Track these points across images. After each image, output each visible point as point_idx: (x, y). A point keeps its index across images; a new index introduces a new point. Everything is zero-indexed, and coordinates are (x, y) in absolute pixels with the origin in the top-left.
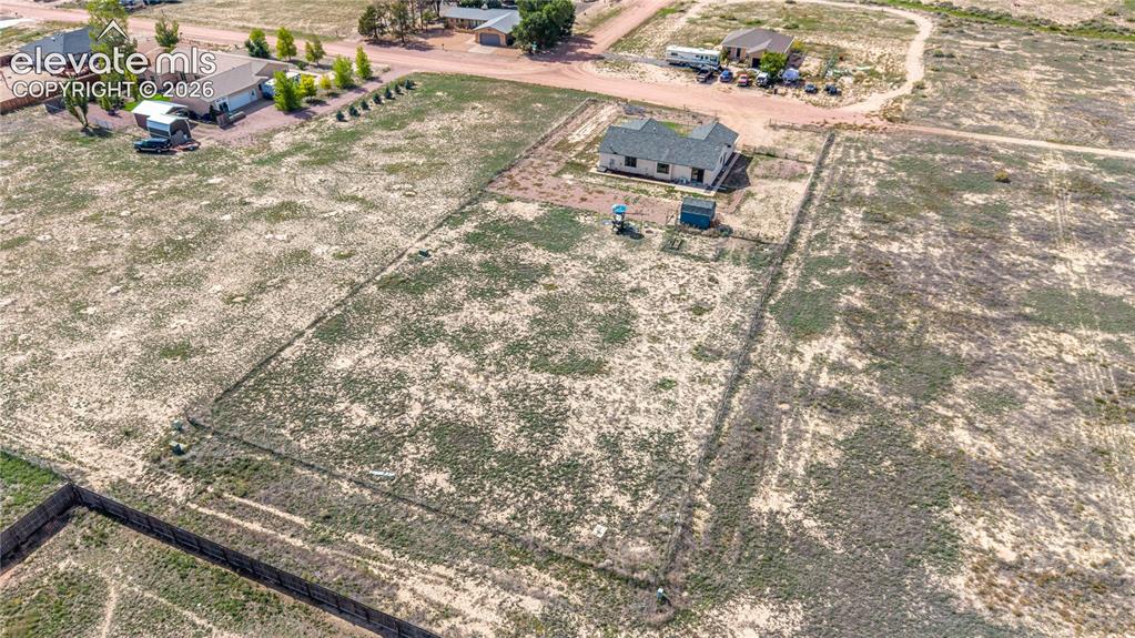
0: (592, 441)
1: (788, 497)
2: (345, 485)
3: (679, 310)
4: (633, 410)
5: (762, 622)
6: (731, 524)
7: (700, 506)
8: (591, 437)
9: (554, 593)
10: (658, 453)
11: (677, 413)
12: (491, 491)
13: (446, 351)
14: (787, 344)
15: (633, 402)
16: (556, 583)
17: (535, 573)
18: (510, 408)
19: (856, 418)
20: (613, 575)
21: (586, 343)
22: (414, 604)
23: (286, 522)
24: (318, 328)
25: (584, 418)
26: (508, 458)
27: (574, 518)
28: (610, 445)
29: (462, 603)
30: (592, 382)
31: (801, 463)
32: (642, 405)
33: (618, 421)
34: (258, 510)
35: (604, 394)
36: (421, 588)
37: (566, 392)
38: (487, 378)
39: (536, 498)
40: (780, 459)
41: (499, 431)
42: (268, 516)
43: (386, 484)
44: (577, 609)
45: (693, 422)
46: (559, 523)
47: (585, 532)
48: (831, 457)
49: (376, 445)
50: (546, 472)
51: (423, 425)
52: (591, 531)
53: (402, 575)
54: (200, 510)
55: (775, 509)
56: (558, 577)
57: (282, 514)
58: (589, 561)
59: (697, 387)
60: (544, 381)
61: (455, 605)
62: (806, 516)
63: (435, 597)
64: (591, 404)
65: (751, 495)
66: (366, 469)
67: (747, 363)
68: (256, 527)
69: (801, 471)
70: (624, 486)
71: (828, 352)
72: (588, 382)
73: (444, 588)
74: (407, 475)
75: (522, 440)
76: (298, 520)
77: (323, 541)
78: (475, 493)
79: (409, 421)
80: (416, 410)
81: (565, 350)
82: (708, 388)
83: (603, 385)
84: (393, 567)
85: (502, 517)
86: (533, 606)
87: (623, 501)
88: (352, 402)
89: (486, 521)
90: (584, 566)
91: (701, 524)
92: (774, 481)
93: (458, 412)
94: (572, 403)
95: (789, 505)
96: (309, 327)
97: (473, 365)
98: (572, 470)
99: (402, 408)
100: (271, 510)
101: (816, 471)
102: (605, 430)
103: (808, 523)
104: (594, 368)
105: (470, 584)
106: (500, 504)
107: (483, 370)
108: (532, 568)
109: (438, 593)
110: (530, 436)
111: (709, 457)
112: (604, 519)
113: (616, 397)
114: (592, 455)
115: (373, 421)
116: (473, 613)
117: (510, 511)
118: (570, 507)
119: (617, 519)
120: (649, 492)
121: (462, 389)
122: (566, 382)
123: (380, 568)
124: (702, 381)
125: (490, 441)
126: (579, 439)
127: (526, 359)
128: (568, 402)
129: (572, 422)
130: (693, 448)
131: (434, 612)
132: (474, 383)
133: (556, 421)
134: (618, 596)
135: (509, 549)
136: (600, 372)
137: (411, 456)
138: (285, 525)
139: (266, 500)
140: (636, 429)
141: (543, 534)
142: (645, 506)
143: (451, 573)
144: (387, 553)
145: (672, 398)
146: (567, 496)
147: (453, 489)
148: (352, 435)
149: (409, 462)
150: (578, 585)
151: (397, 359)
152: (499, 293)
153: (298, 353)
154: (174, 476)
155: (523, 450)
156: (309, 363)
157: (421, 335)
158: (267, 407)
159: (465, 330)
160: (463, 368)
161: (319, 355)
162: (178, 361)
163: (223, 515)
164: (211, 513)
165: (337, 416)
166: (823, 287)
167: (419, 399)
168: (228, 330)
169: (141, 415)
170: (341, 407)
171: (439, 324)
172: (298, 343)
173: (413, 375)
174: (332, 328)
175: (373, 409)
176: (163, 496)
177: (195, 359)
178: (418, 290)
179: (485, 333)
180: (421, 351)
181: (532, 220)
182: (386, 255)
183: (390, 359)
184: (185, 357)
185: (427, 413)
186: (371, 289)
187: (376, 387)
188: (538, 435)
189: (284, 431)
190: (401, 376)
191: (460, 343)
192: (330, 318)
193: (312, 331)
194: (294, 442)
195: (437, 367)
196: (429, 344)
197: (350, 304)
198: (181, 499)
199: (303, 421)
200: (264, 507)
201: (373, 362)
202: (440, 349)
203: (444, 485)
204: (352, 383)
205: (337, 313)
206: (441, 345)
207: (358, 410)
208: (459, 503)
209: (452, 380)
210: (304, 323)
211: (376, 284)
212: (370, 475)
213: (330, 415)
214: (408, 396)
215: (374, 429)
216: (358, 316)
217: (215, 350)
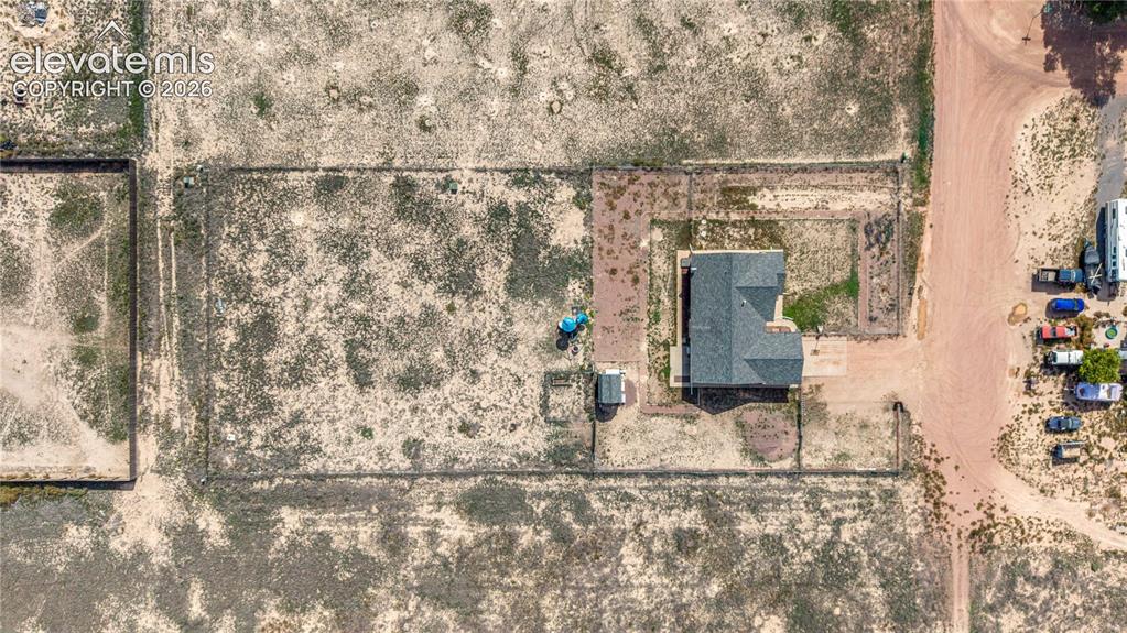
0: (294, 409)
1: (298, 526)
2: (204, 292)
3: (460, 414)
4: (333, 421)
5: (211, 528)
6: (265, 499)
7: (271, 482)
8: (298, 406)
9: (187, 431)
10: (301, 448)
11: (341, 449)
12: (234, 370)
13: (339, 276)
14: (447, 499)
15: (340, 418)
16: (192, 429)
17: (194, 417)
18: (302, 348)
19: (382, 553)
20: (207, 454)
21: (389, 364)
22: (154, 370)
23: (170, 279)
24: (327, 176)
25: (312, 395)
26: (261, 365)
27: (234, 420)
28: (297, 418)
29: (164, 391)
30: (348, 385)
31: (329, 528)
32: (339, 425)
33: (319, 416)
34: (170, 258)
35: (340, 398)
36: (164, 368)
37: (332, 374)
38: (325, 318)
39: (239, 396)
40: (326, 516)
41: (280, 351)
42: (170, 266)
43: (215, 312)
44: (183, 444)
45: (338, 459)
46: (229, 414)
47: (228, 430)
48: (340, 543)
49: (238, 287)
50: (259, 393)
51: (267, 305)
52: (230, 433)
53: (166, 355)
55: (286, 521)
56: (196, 429)
57: (174, 274)
58: (211, 439)
59: (373, 453)
60: (336, 356)
61: (162, 389)
62: (288, 537)
63: (161, 377)
64: (327, 394)
65: (290, 506)
66: (221, 295)
67: (413, 478)
68: (161, 265)
69: (320, 529)
70: (267, 438)
71: (447, 527)
72: (348, 384)
73: (168, 379)
74: (225, 319)
75: (278, 368)
76: (174, 283)
77: (168, 306)
78: (229, 363)
79: (266, 295)
80: (276, 293)
81: (375, 355)
82: (376, 459)
83: (349, 394)
84: (168, 349)
85: (219, 384)
86: (176, 424)
87: (257, 441)
88: (267, 251)
89: (214, 378)
90: (207, 438)
91: (257, 486)
92: (307, 516)
93: (286, 318)
94: (323, 383)
95: (291, 526)
96: (324, 169)
97: (332, 303)
98: (267, 407)
99: (274, 283)
100: (174, 265)
101: (325, 538)
102: (307, 411)
103: (283, 540)
104: (363, 381)
105: (175, 389)
106: (227, 379)
107: (331, 312)
108: (196, 414)
109: (164, 378)
110: (283, 370)
111: (309, 477)
112: (241, 436)
113: (341, 406)
114: (283, 412)
115: (256, 274)
116: (161, 399)
117: (225, 387)
118: (240, 416)
119: (243, 443)
120: (269, 453)
121: (306, 308)
122: (343, 369)
123: (165, 343)
124: (381, 454)
125: (269, 350)
126: (291, 400)
127: (354, 334)
128: (322, 379)
129: (305, 390)
130: (313, 466)
131: (154, 382)
132: (316, 313)
133: (303, 379)
134: (198, 460)
135: (201, 399)
136: (361, 386)
137: (239, 313)
138: (169, 279)
139: (178, 258)
140: (316, 429)
141: (217, 410)
142: (259, 454)
143: (177, 377)
144: (175, 340)
145: (354, 441)
146: (247, 412)
147: (226, 349)
148: (241, 270)
149: (235, 315)
150: (196, 439)
151: (319, 249)
152: (426, 274)
153: (296, 182)
154: (171, 196)
155: (271, 372)
156: (290, 198)
157: (350, 249)
158: (241, 203)
159: (368, 276)
160: (326, 297)
161: (300, 197)
162: (255, 111)
163: (160, 244)
164: (159, 236)
165: (251, 249)
166: (539, 511)
167: (286, 288)
168: (299, 116)
169: (203, 135)
170: (260, 246)
171: (368, 254)
172: (306, 175)
173: (307, 270)
174: (331, 185)
175: (267, 266)
176: (158, 203)
177: (261, 123)
178: (401, 213)
179: (371, 291)
180: (333, 260)
181: (553, 243)
182: (440, 157)
183: (316, 246)
184: (260, 114)
185: (277, 300)
186: (389, 179)
187: (286, 255)
188: (286, 374)
189: (226, 229)
190: (302, 264)
191: (353, 281)
192: (341, 174)
193: (322, 173)
194: (221, 242)
195: (321, 281)
196: (343, 260)
197: (364, 176)
198: (160, 214)
199: (240, 233)
200: (173, 260)
201: (308, 236)
202: (342, 272)
203: (228, 343)
204: (283, 237)
205: (350, 175)
206: (345, 269)
207: (263, 258)
208: (219, 358)
209: (313, 297)
210: (327, 161)
211: (397, 177)
212: (217, 300)
213: (251, 245)
214: (287, 279)
215: (250, 278)
216: (352, 192)
217: (274, 126)
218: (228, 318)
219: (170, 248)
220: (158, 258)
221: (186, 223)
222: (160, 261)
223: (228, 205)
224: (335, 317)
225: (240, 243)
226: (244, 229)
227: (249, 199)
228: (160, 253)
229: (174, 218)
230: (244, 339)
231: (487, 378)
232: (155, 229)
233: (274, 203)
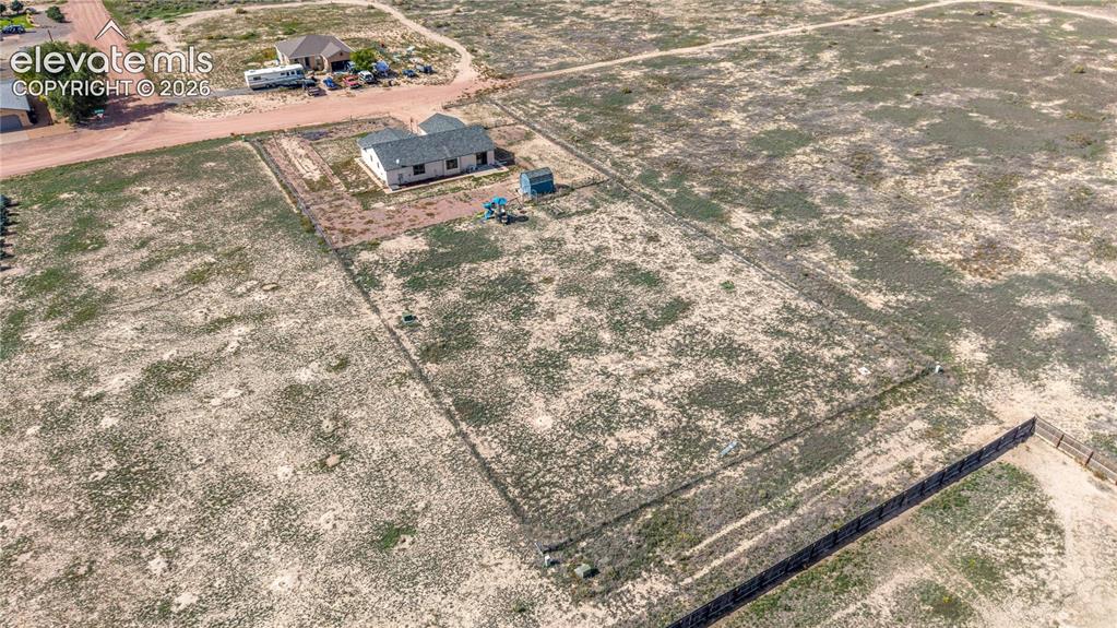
0: (767, 339)
1: (874, 294)
3: (644, 245)
4: (745, 309)
7: (862, 325)
8: (763, 337)
9: (911, 412)
10: (800, 319)
11: (764, 295)
12: (791, 402)
13: (585, 361)
14: (725, 228)
15: (736, 306)
16: (902, 407)
17: (888, 412)
19: (819, 242)
20: (908, 382)
21: (645, 296)
23: (753, 522)
24: (463, 420)
25: (738, 332)
27: (844, 377)
28: (777, 333)
29: (900, 455)
30: (697, 313)
31: (846, 276)
32: (744, 304)
34: (725, 537)
35: (716, 313)
36: (876, 468)
37: (699, 328)
38: (645, 355)
39: (812, 385)
40: (838, 281)
42: (739, 533)
43: (742, 451)
44: (930, 408)
45: (778, 293)
46: (844, 385)
47: (860, 378)
48: (849, 265)
49: (686, 442)
50: (787, 371)
51: (681, 406)
52: (862, 374)
54: (696, 577)
55: (881, 302)
56: (898, 405)
58: (889, 387)
59: (741, 276)
60: (676, 332)
62: (894, 295)
63: (888, 466)
64: (723, 322)
65: (864, 305)
66: (715, 455)
68: (746, 545)
69: (854, 280)
70: (825, 345)
71: (747, 221)
73: (882, 459)
74: (741, 437)
75: (741, 368)
76: (756, 514)
77: (794, 507)
78: (787, 410)
79: (669, 412)
80: (658, 405)
81: (644, 307)
82: (746, 273)
83: (705, 309)
85: (822, 407)
86: (919, 425)
87: (839, 352)
88: (611, 435)
90: (893, 390)
92: (857, 292)
93: (678, 384)
94: (718, 329)
95: (881, 297)
96: (456, 424)
97: (620, 355)
98: (793, 359)
99: (646, 410)
100: (730, 528)
101: (858, 275)
102: (759, 329)
103: (901, 298)
104: (681, 305)
106: (808, 403)
107: (632, 353)
108: (883, 412)
109: (886, 463)
110: (738, 363)
111: (819, 303)
112: (852, 365)
113: (724, 310)
114: (782, 345)
115: (652, 432)
117: (818, 401)
118: (832, 375)
119: (855, 360)
120: (837, 338)
121: (649, 372)
122: (686, 322)
123: (843, 484)
124: (737, 272)
125: (729, 382)
126: (764, 346)
127: (638, 329)
128: (712, 332)
129: (738, 338)
130: (806, 305)
131: (904, 472)
132: (646, 363)
133: (730, 345)
136: (688, 305)
137: (718, 426)
138: (756, 525)
140: (768, 317)
141: (852, 396)
142: (849, 345)
143: (867, 451)
144: (827, 476)
145: (745, 290)
146: (820, 371)
148: (660, 450)
149: (725, 430)
150: (909, 399)
151: (568, 390)
152: (525, 306)
153: (494, 445)
154: (629, 585)
155: (753, 371)
156: (522, 442)
157: (545, 366)
158: (569, 491)
159: (565, 341)
160: (620, 362)
161: (512, 433)
162: (409, 539)
163: (716, 563)
164: (706, 570)
165: (624, 450)
166: (675, 191)
167: (642, 398)
168: (389, 484)
169: (492, 592)
170: (612, 443)
171: (539, 350)
172: (477, 441)
173: (603, 389)
174: (472, 412)
175: (632, 426)
176: (655, 600)
177: (425, 523)
178: (469, 343)
179: (579, 334)
180: (569, 373)
181: (427, 248)
182: (376, 340)
183: (565, 394)
184: (410, 530)
185: (665, 399)
186: (431, 368)
187: (601, 414)
188: (740, 359)
189: (620, 489)
190: (598, 396)
191: (580, 350)
192: (453, 408)
193: (463, 426)
194: (641, 487)
195: (604, 373)
196: (565, 366)
197: (442, 388)
198: (670, 588)
199: (613, 473)
200: (724, 532)
201: (559, 405)
202: (578, 363)
203: (766, 421)
204: (581, 427)
205: (449, 401)
206: (572, 360)
207: (626, 435)
208: (794, 422)
209: (631, 372)
210: (443, 427)
211: (424, 363)
212: (726, 455)
213: (618, 453)
214: (631, 401)
215: (663, 434)
216: (470, 390)
217: (421, 505)
218: (736, 434)
219: (710, 546)
220: (741, 555)
221: (655, 545)
222: (741, 549)
223: (584, 503)
224: (634, 348)
225: (628, 467)
226: (605, 469)
227: (555, 484)
228: (730, 555)
229: (660, 563)
230: (744, 407)
231: (595, 243)
232: (700, 582)
233: (541, 455)
